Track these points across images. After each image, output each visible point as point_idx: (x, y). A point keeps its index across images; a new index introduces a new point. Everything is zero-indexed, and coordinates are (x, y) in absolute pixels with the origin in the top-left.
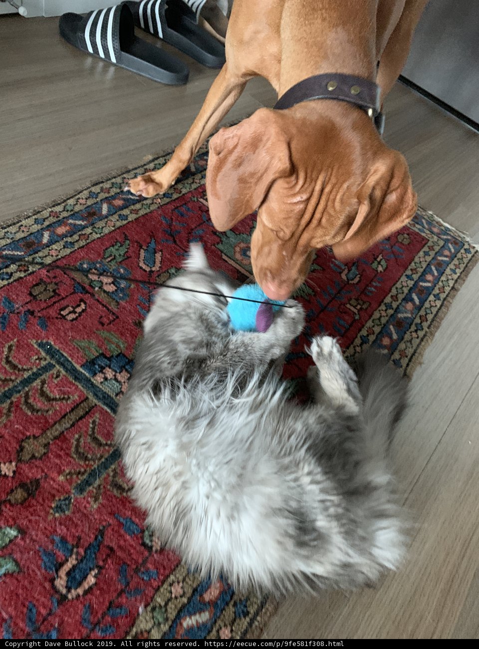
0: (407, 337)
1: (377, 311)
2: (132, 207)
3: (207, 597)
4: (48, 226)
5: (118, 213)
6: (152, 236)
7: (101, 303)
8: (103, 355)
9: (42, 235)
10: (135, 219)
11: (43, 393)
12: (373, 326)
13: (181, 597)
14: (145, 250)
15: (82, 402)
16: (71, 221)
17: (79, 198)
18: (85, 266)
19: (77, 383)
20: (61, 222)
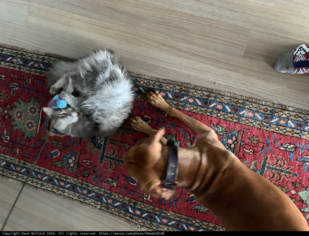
0: (29, 58)
1: (25, 72)
2: (38, 171)
3: (137, 90)
4: (63, 188)
5: (44, 173)
6: (46, 158)
7: (80, 157)
8: (95, 146)
9: (68, 187)
10: (43, 167)
11: (114, 153)
12: (33, 71)
13: (140, 95)
14: (53, 157)
15: (110, 143)
16: (57, 184)
17: (47, 188)
18: (70, 169)
19: (106, 147)
20: (60, 186)
